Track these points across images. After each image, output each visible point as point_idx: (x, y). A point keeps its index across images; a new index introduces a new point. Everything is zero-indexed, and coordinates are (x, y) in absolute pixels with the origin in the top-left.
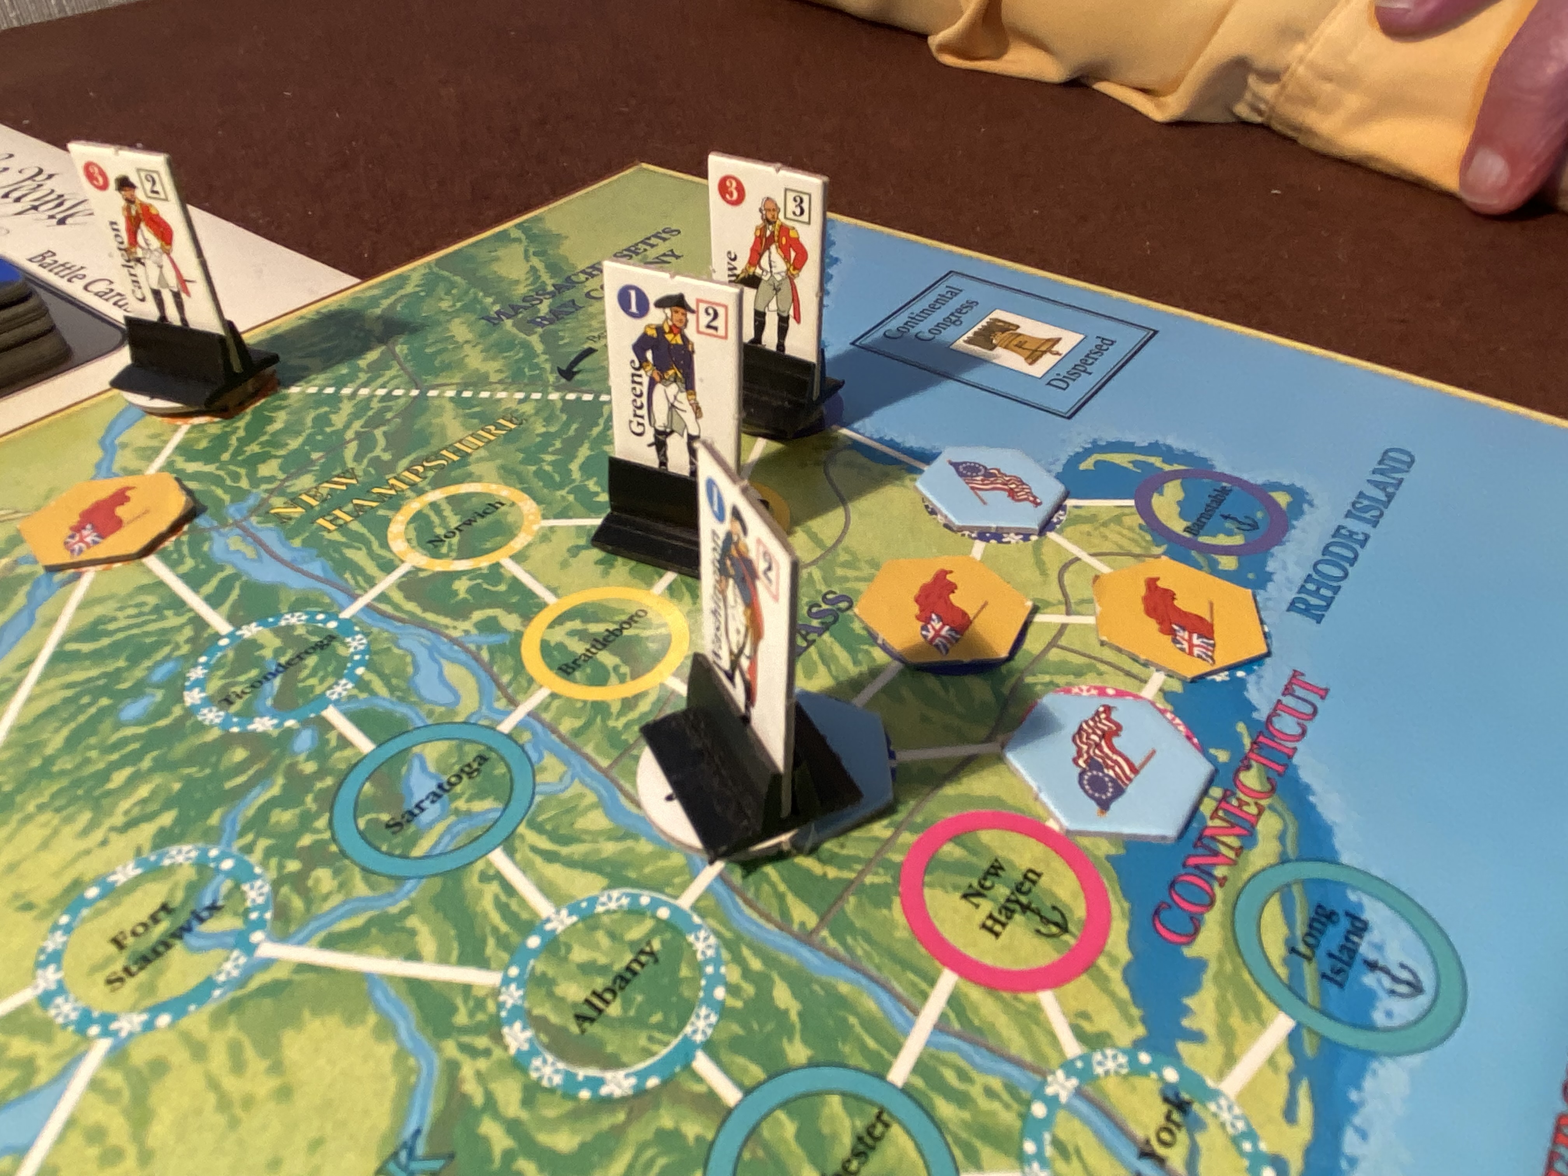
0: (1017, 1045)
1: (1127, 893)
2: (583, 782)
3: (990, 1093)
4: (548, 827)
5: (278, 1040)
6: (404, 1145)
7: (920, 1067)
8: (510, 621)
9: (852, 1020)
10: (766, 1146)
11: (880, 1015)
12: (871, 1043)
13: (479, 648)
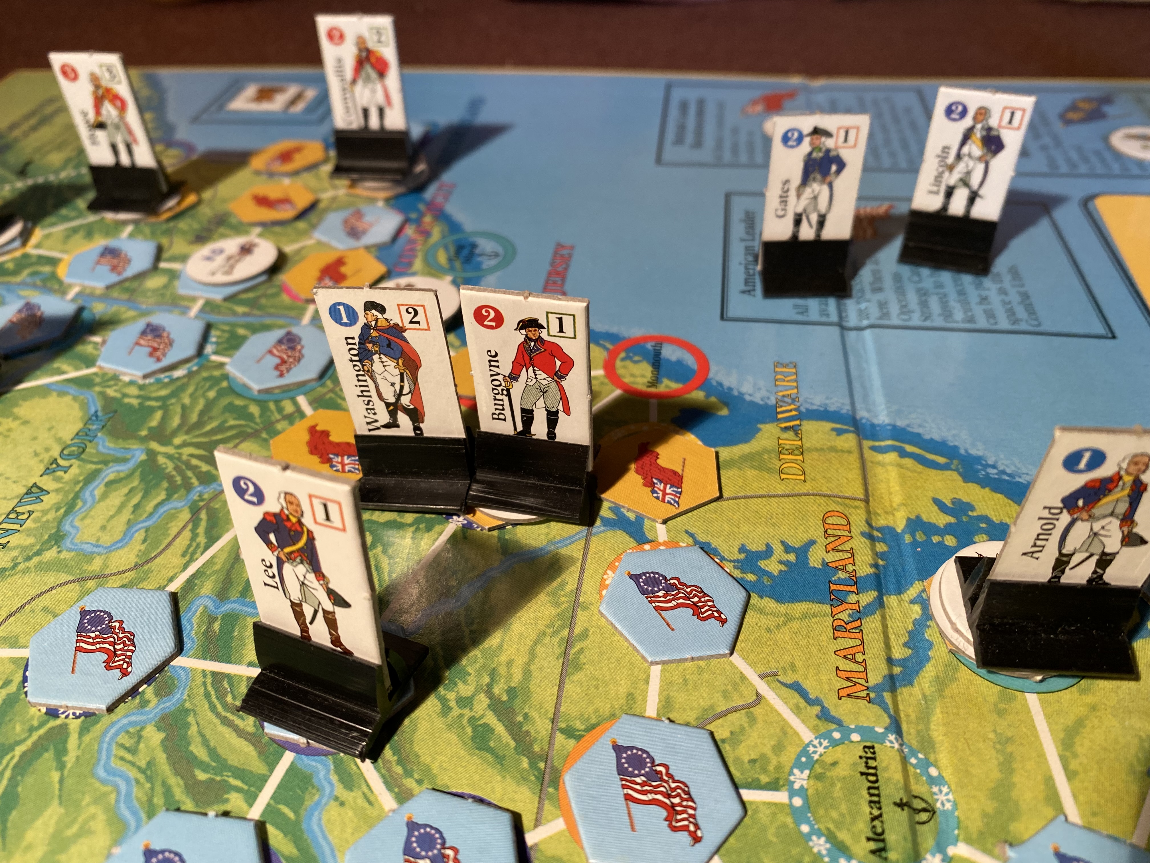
5: (12, 412)
8: (47, 269)
13: (34, 282)
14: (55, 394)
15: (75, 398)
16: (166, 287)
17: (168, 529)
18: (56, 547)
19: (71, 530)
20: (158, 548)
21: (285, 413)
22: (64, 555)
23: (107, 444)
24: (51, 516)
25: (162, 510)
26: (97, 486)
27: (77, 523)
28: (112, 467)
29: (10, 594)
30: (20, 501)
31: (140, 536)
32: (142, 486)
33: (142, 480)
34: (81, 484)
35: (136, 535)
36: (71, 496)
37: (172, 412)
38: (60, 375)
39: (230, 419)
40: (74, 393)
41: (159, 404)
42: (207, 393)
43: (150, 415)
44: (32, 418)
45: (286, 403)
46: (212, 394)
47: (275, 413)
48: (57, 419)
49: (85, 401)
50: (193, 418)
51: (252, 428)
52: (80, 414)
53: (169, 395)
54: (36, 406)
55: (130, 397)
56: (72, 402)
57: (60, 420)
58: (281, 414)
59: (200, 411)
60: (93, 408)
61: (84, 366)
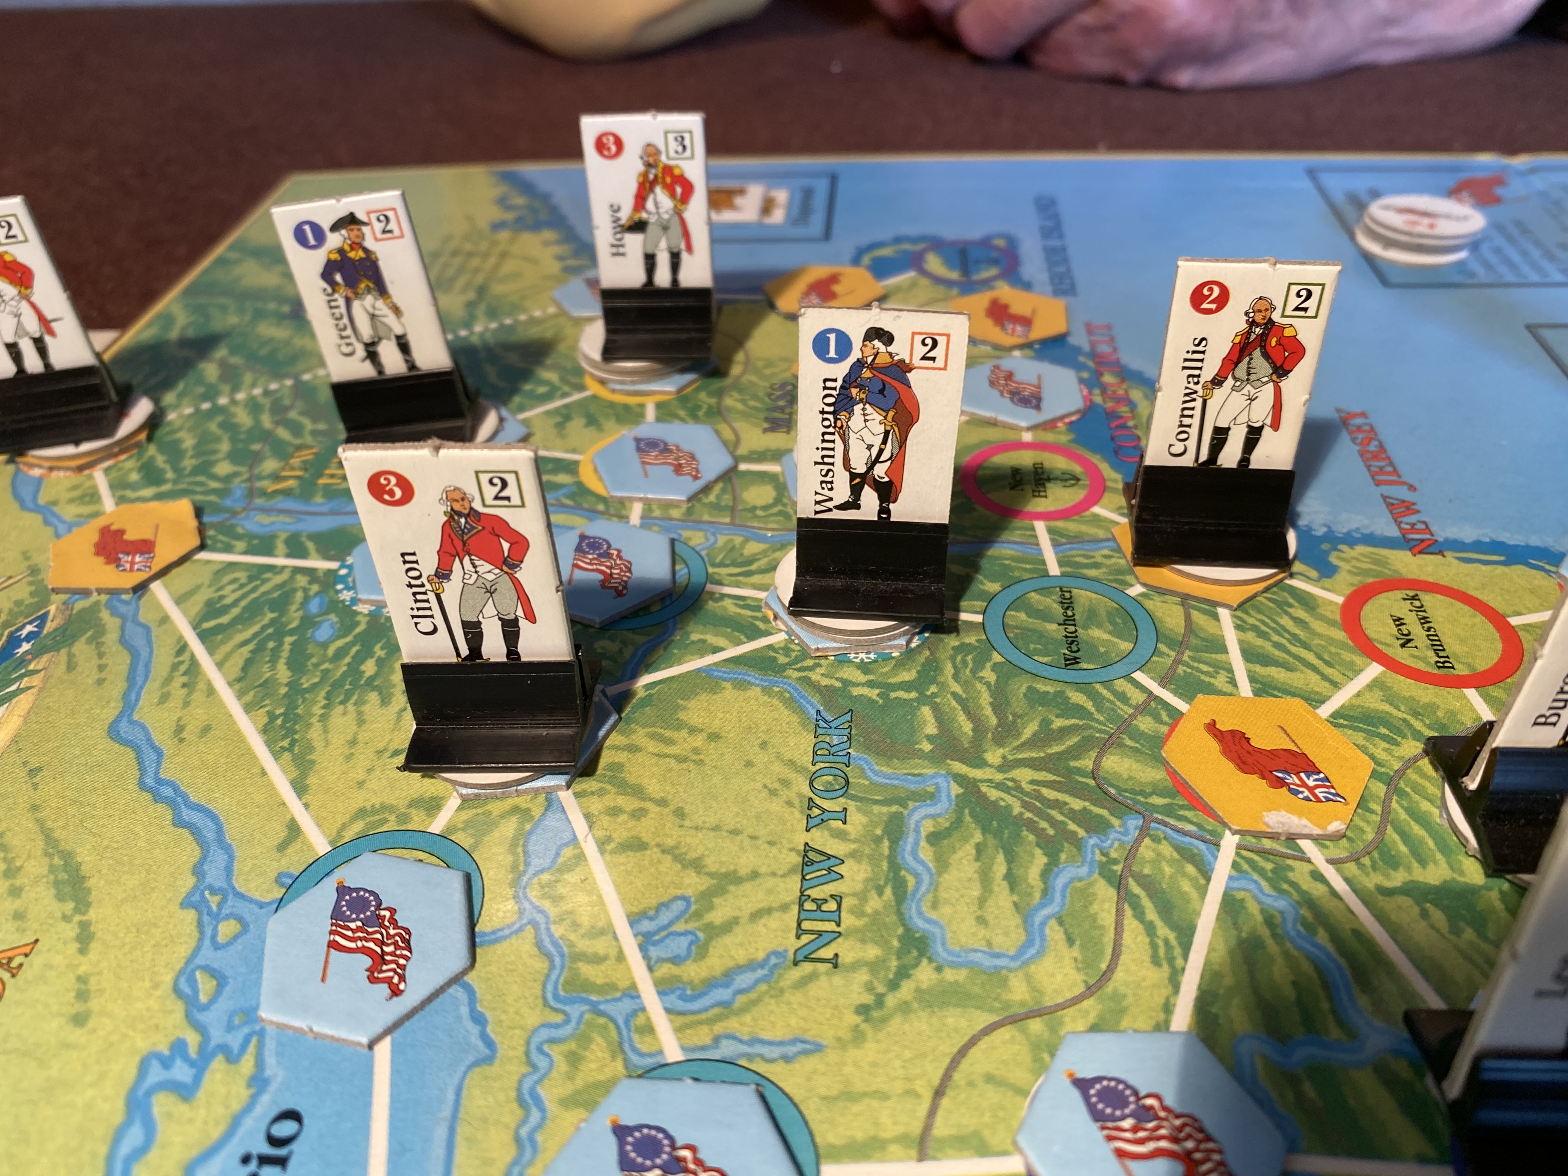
0: (1101, 534)
1: (1094, 450)
2: (722, 534)
3: (1106, 557)
4: (728, 562)
5: (677, 719)
6: (817, 720)
7: (1061, 564)
8: (562, 478)
9: (1007, 562)
10: (1016, 627)
11: (1019, 554)
12: (1028, 566)
13: (558, 500)
14: (728, 685)
15: (766, 691)
16: (778, 501)
17: (1094, 918)
18: (925, 961)
19: (927, 926)
20: (1102, 953)
21: (1134, 702)
22: (950, 975)
23: (876, 768)
24: (874, 903)
25: (1060, 882)
26: (916, 844)
27: (932, 915)
28: (915, 809)
29: (908, 1054)
30: (803, 878)
31: (1055, 933)
32: (991, 842)
33: (985, 830)
34: (886, 843)
35: (1047, 931)
36: (885, 865)
37: (946, 709)
38: (714, 653)
39: (1053, 718)
40: (757, 682)
41: (913, 695)
42: (981, 674)
43: (914, 715)
44: (721, 728)
45: (1121, 685)
46: (989, 675)
47: (1118, 703)
48: (763, 728)
49: (787, 695)
50: (988, 717)
51: (1100, 731)
52: (795, 719)
53: (917, 679)
54: (711, 708)
55: (857, 685)
56: (766, 698)
57: (768, 730)
58: (1130, 705)
59: (991, 704)
60: (809, 707)
61: (742, 637)
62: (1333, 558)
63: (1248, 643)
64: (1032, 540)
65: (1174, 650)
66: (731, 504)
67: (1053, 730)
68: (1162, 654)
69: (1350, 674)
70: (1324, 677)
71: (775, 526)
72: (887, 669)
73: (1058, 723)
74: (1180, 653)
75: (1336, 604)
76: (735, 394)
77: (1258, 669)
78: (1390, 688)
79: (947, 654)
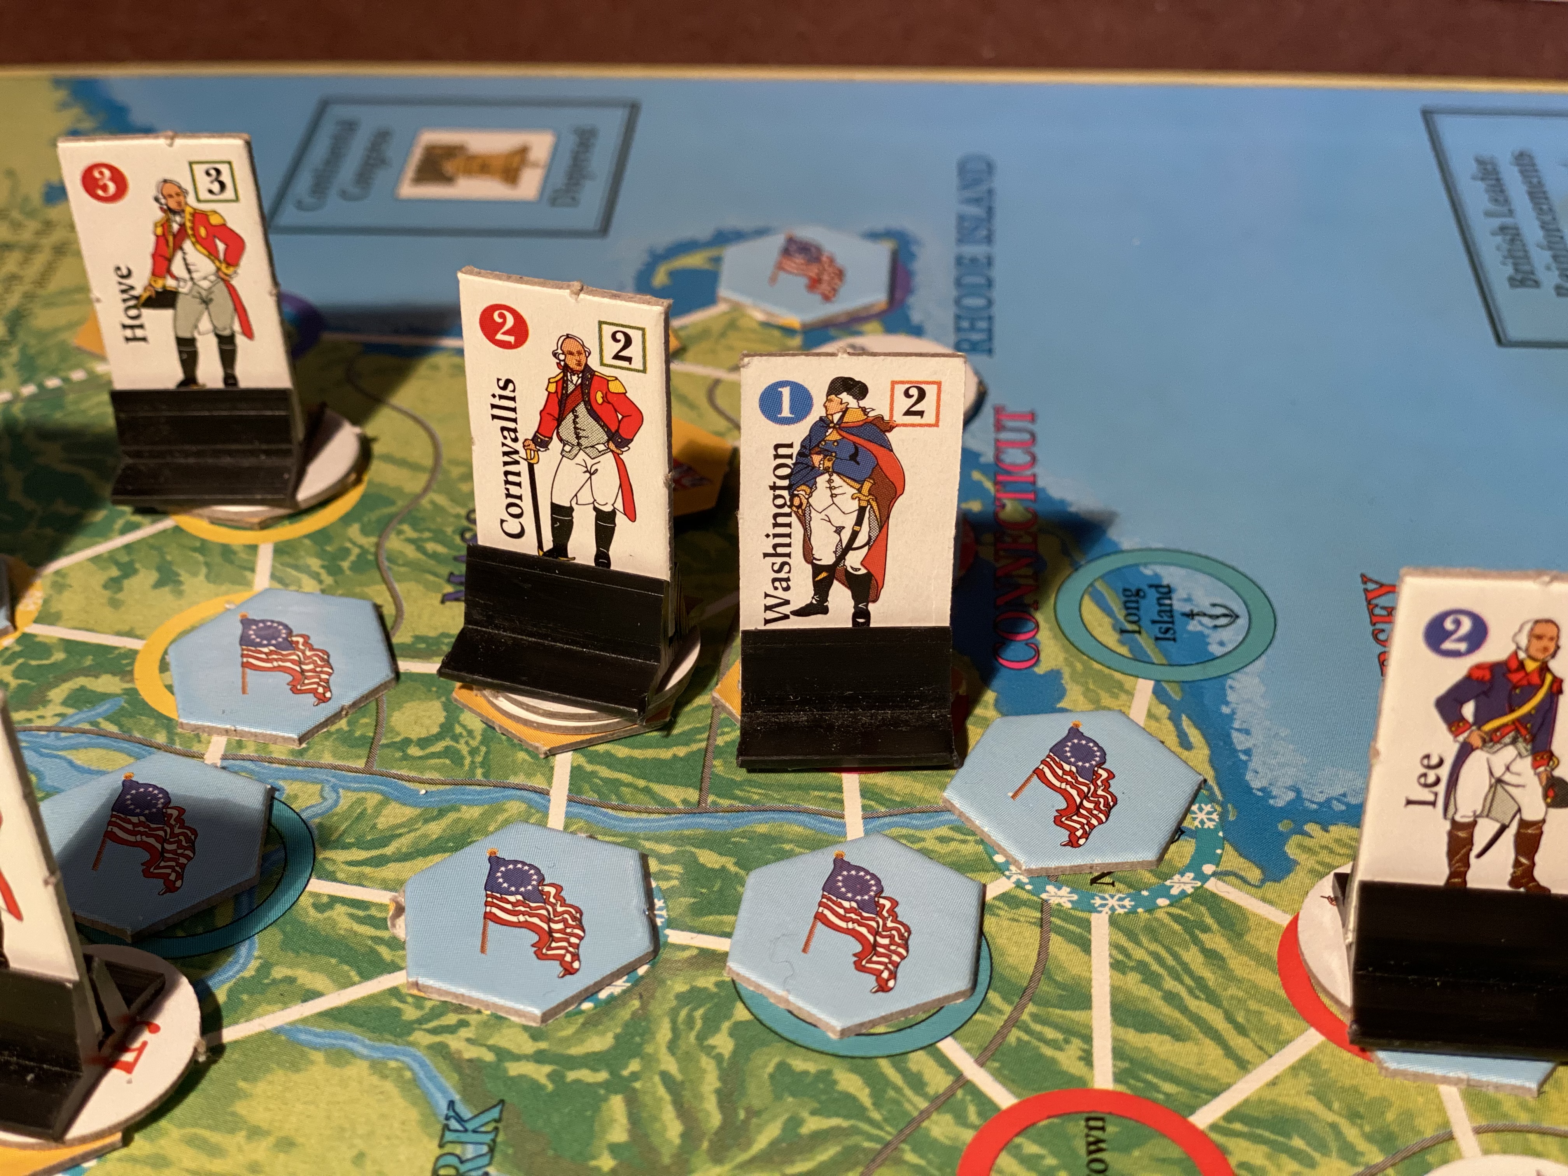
3: (942, 839)
4: (351, 840)
6: (447, 1118)
8: (106, 683)
9: (787, 847)
11: (808, 832)
13: (94, 723)
14: (318, 1057)
15: (377, 1067)
16: (446, 730)
21: (931, 1090)
37: (648, 1099)
38: (304, 1001)
39: (805, 1114)
40: (365, 1052)
41: (602, 1076)
42: (711, 1041)
43: (597, 1109)
44: (297, 1130)
45: (919, 1061)
46: (723, 1042)
47: (908, 1092)
48: (361, 1131)
49: (408, 1074)
50: (708, 1114)
51: (870, 1138)
52: (414, 1114)
53: (614, 1048)
54: (288, 1095)
55: (517, 1058)
56: (375, 1080)
57: (371, 1134)
58: (925, 1095)
59: (718, 1092)
60: (438, 1096)
61: (353, 973)
62: (1291, 850)
63: (1127, 993)
64: (834, 809)
65: (1010, 1002)
66: (371, 734)
67: (800, 1136)
68: (992, 1010)
69: (1270, 1047)
70: (1229, 1052)
71: (435, 776)
72: (569, 1031)
73: (813, 1124)
74: (1019, 1009)
75: (1277, 927)
76: (409, 531)
77: (1132, 1037)
78: (1326, 1072)
79: (667, 1006)
